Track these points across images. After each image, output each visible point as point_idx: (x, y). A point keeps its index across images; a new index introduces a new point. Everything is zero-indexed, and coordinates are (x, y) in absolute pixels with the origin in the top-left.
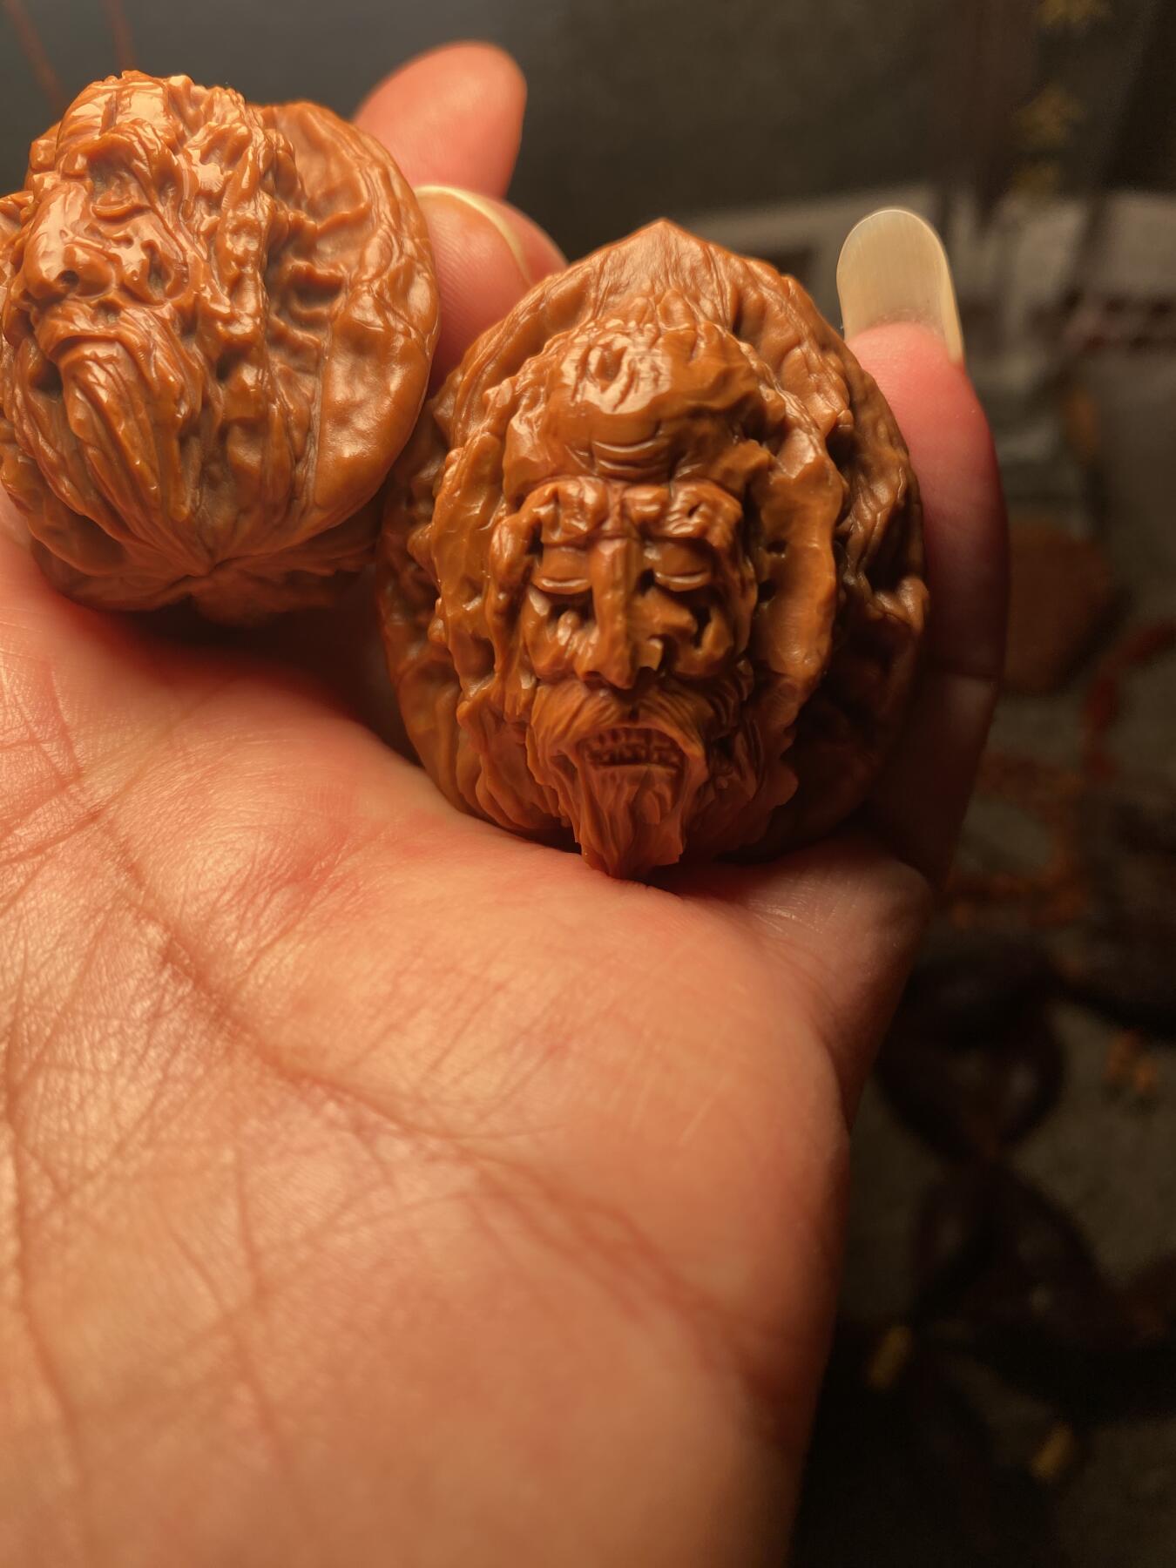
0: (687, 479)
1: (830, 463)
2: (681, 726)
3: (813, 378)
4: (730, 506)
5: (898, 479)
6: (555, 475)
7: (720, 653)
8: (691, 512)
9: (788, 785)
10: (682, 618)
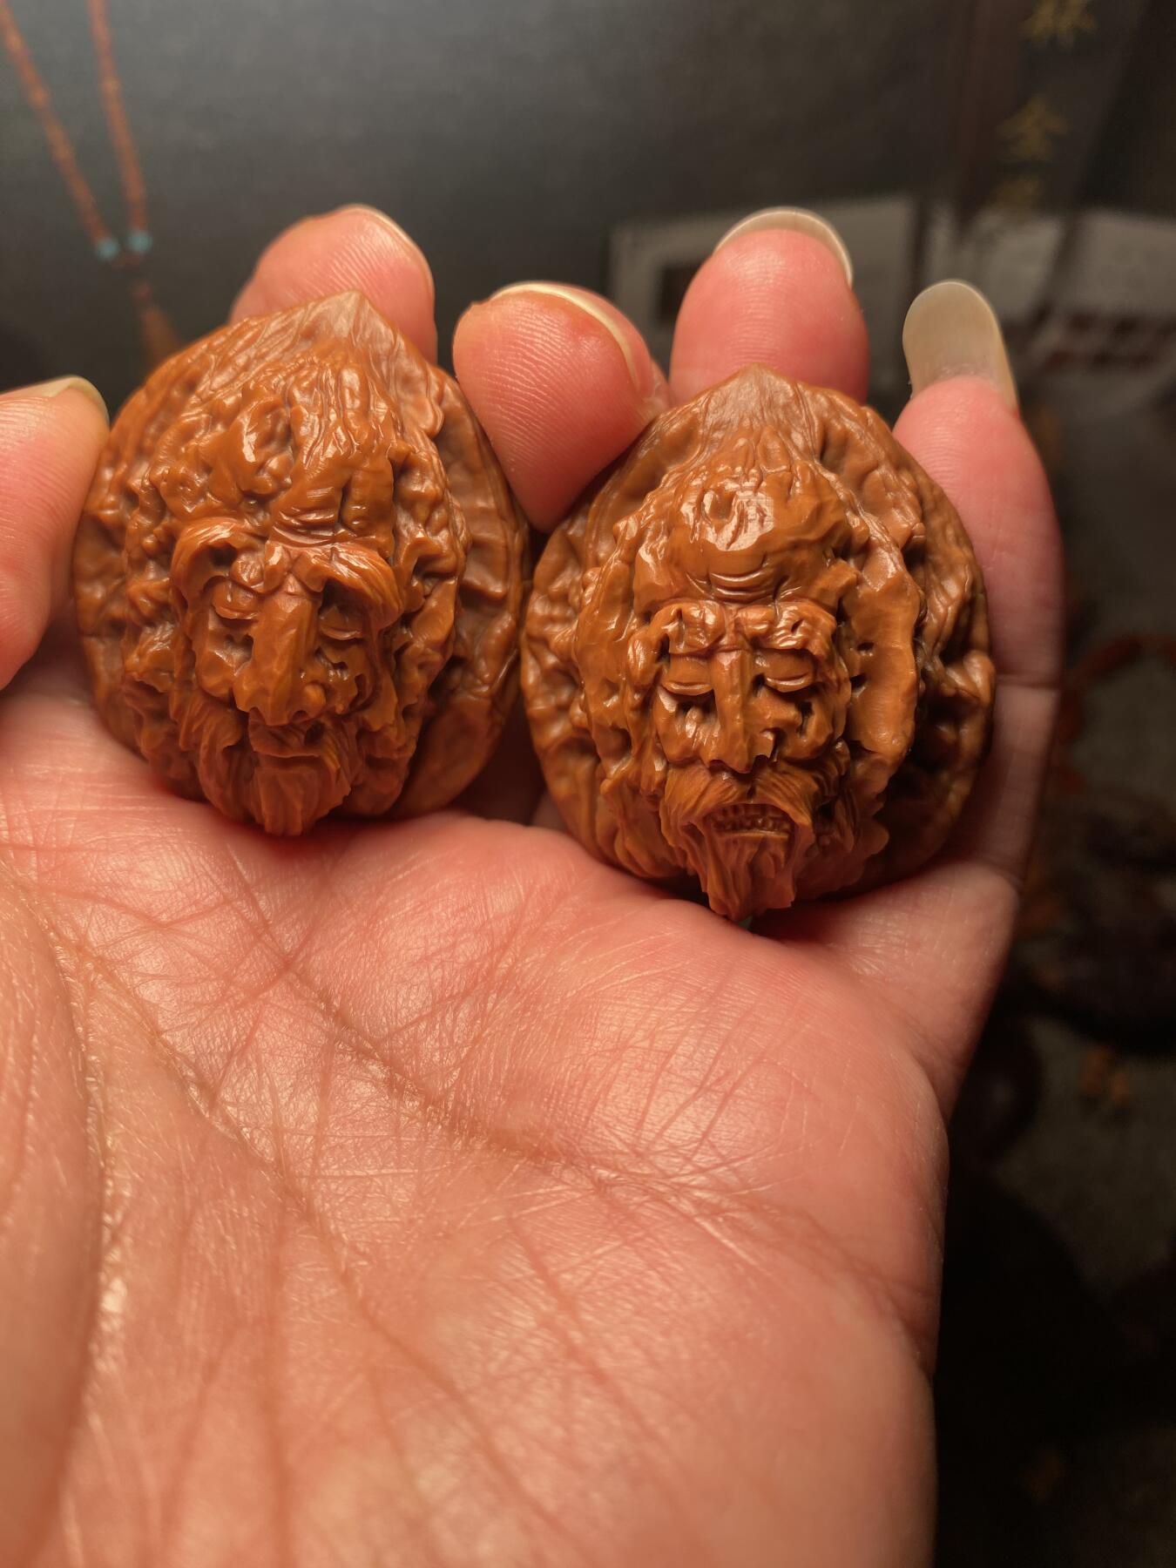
0: (789, 599)
1: (907, 576)
2: (791, 801)
3: (890, 496)
4: (827, 621)
5: (965, 575)
6: (677, 597)
7: (822, 740)
8: (794, 628)
9: (882, 839)
10: (790, 713)
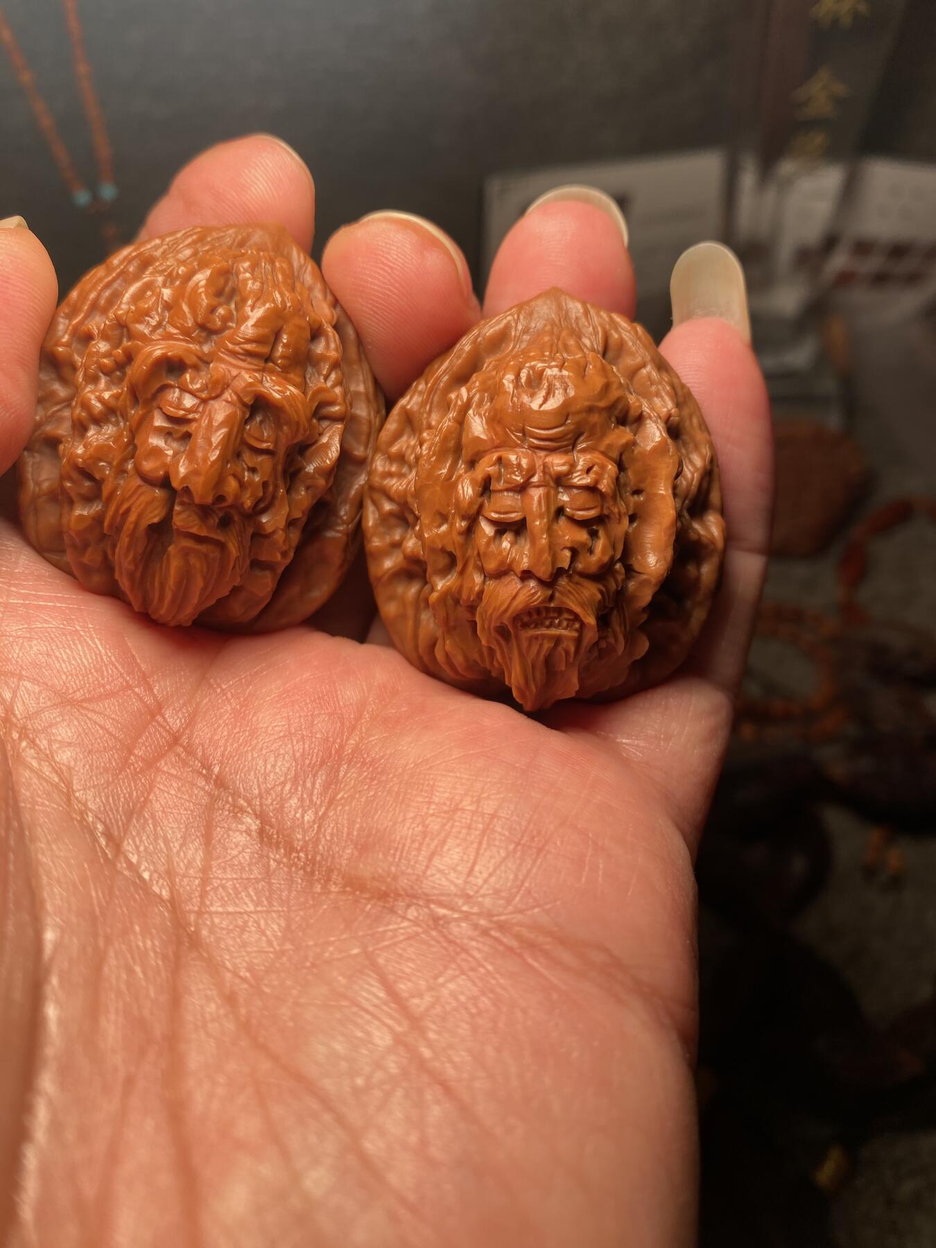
0: (583, 451)
1: (669, 441)
2: (582, 605)
3: (653, 388)
4: (611, 467)
5: (706, 451)
6: (497, 447)
7: (606, 559)
8: (588, 471)
9: (644, 646)
10: (582, 536)
